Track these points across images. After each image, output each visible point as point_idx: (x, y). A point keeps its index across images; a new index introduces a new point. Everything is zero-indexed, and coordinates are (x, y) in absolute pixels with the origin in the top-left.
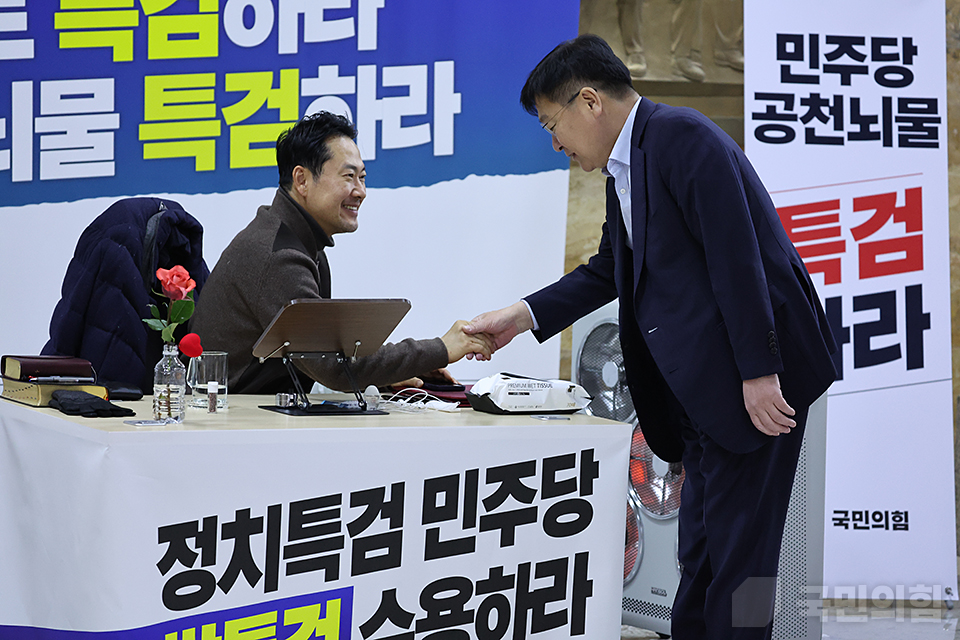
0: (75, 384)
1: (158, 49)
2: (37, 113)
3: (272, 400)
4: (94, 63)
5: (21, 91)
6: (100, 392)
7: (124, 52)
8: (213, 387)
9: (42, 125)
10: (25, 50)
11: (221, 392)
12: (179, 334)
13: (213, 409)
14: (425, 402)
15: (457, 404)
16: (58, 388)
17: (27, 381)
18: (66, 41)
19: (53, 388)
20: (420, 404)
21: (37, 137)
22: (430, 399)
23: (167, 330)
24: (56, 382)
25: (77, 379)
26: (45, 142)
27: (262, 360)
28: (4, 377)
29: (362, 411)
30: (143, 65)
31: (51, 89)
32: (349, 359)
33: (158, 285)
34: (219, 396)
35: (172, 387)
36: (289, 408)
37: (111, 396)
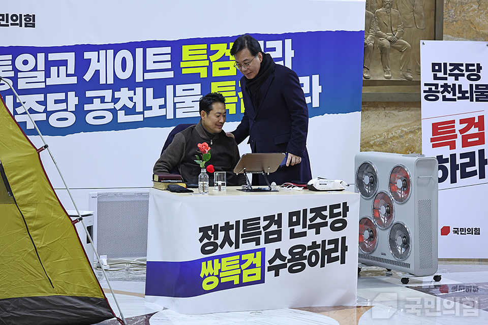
0: (176, 182)
1: (216, 73)
2: (175, 96)
3: (240, 188)
4: (194, 78)
5: (169, 89)
6: (184, 185)
7: (204, 74)
8: (220, 183)
9: (176, 100)
10: (171, 74)
11: (223, 184)
12: (206, 165)
13: (220, 190)
14: (293, 187)
15: (303, 188)
16: (170, 184)
17: (160, 182)
18: (184, 71)
19: (168, 184)
20: (291, 188)
21: (175, 104)
22: (294, 187)
23: (202, 164)
24: (170, 182)
25: (177, 181)
26: (178, 105)
27: (237, 174)
28: (154, 181)
29: (270, 190)
30: (211, 79)
31: (179, 88)
32: (267, 173)
33: (199, 149)
34: (222, 187)
35: (204, 182)
36: (246, 190)
37: (187, 187)
